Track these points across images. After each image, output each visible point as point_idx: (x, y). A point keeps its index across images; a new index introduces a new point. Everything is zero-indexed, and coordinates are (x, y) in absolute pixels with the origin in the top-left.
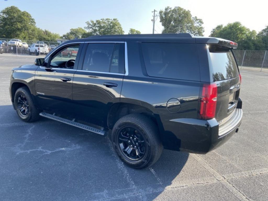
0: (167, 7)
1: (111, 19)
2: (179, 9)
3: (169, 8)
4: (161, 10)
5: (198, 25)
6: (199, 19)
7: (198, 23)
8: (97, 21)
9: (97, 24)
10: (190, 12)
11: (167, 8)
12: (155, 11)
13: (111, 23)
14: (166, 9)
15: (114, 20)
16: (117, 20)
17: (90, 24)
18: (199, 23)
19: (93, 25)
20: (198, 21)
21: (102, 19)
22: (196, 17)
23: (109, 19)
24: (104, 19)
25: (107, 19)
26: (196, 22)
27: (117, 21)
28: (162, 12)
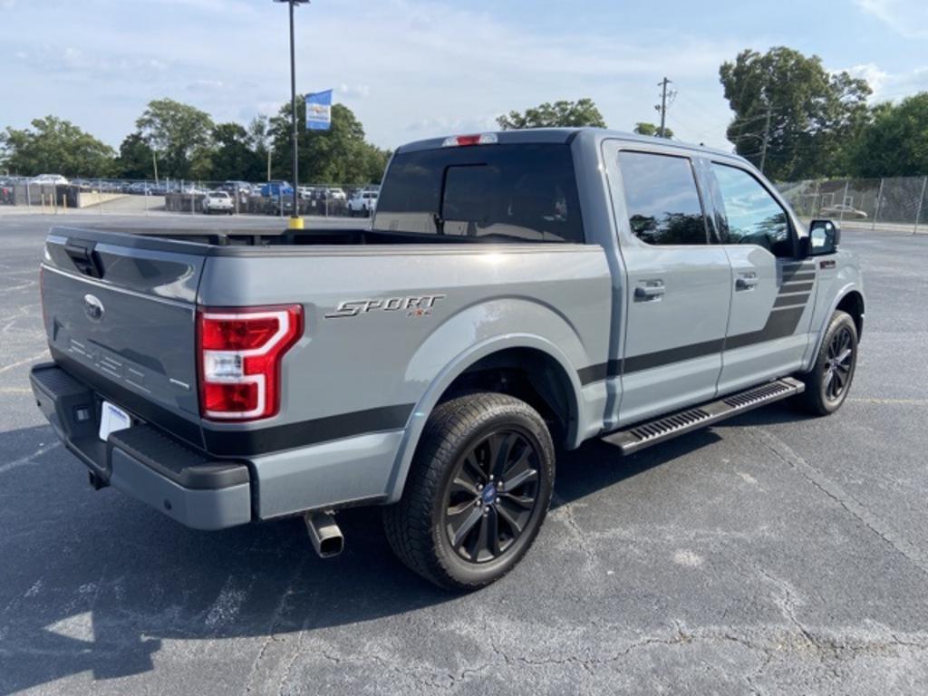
0: (743, 52)
1: (572, 103)
2: (786, 54)
3: (751, 53)
4: (726, 63)
5: (854, 98)
6: (855, 81)
7: (853, 92)
8: (529, 113)
9: (530, 121)
10: (819, 60)
11: (744, 56)
12: (666, 81)
13: (572, 113)
14: (741, 59)
15: (582, 103)
16: (591, 102)
17: (509, 124)
18: (859, 93)
19: (518, 125)
20: (854, 86)
21: (542, 106)
22: (845, 74)
23: (566, 103)
24: (549, 106)
25: (559, 104)
26: (846, 89)
27: (591, 106)
28: (730, 66)
